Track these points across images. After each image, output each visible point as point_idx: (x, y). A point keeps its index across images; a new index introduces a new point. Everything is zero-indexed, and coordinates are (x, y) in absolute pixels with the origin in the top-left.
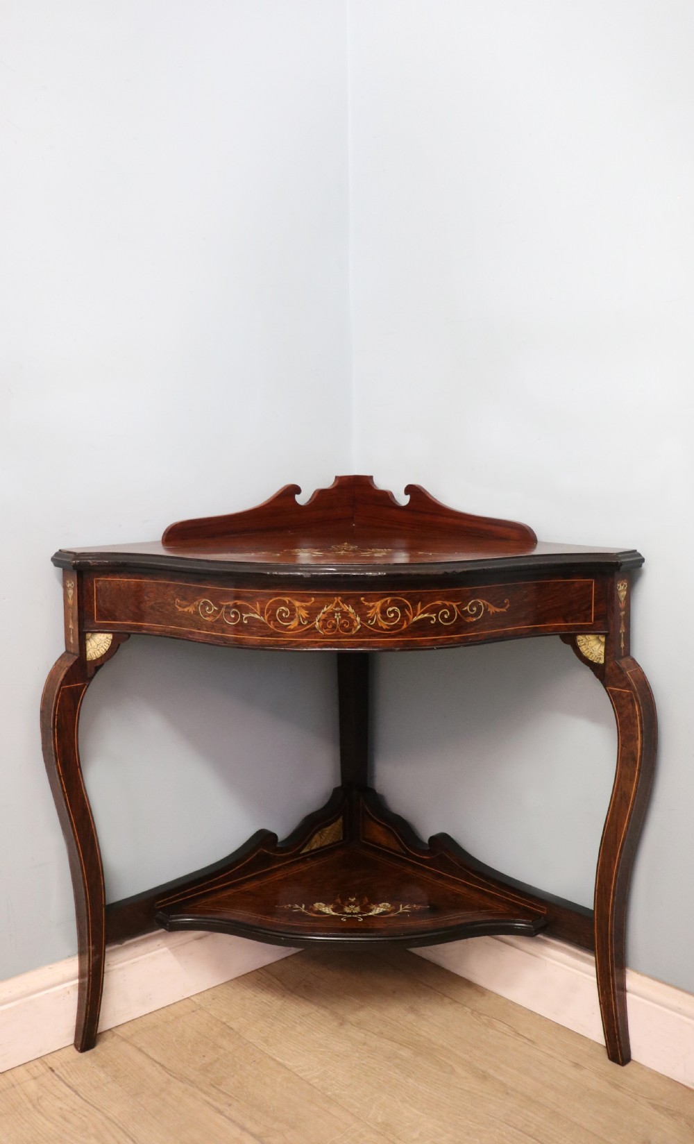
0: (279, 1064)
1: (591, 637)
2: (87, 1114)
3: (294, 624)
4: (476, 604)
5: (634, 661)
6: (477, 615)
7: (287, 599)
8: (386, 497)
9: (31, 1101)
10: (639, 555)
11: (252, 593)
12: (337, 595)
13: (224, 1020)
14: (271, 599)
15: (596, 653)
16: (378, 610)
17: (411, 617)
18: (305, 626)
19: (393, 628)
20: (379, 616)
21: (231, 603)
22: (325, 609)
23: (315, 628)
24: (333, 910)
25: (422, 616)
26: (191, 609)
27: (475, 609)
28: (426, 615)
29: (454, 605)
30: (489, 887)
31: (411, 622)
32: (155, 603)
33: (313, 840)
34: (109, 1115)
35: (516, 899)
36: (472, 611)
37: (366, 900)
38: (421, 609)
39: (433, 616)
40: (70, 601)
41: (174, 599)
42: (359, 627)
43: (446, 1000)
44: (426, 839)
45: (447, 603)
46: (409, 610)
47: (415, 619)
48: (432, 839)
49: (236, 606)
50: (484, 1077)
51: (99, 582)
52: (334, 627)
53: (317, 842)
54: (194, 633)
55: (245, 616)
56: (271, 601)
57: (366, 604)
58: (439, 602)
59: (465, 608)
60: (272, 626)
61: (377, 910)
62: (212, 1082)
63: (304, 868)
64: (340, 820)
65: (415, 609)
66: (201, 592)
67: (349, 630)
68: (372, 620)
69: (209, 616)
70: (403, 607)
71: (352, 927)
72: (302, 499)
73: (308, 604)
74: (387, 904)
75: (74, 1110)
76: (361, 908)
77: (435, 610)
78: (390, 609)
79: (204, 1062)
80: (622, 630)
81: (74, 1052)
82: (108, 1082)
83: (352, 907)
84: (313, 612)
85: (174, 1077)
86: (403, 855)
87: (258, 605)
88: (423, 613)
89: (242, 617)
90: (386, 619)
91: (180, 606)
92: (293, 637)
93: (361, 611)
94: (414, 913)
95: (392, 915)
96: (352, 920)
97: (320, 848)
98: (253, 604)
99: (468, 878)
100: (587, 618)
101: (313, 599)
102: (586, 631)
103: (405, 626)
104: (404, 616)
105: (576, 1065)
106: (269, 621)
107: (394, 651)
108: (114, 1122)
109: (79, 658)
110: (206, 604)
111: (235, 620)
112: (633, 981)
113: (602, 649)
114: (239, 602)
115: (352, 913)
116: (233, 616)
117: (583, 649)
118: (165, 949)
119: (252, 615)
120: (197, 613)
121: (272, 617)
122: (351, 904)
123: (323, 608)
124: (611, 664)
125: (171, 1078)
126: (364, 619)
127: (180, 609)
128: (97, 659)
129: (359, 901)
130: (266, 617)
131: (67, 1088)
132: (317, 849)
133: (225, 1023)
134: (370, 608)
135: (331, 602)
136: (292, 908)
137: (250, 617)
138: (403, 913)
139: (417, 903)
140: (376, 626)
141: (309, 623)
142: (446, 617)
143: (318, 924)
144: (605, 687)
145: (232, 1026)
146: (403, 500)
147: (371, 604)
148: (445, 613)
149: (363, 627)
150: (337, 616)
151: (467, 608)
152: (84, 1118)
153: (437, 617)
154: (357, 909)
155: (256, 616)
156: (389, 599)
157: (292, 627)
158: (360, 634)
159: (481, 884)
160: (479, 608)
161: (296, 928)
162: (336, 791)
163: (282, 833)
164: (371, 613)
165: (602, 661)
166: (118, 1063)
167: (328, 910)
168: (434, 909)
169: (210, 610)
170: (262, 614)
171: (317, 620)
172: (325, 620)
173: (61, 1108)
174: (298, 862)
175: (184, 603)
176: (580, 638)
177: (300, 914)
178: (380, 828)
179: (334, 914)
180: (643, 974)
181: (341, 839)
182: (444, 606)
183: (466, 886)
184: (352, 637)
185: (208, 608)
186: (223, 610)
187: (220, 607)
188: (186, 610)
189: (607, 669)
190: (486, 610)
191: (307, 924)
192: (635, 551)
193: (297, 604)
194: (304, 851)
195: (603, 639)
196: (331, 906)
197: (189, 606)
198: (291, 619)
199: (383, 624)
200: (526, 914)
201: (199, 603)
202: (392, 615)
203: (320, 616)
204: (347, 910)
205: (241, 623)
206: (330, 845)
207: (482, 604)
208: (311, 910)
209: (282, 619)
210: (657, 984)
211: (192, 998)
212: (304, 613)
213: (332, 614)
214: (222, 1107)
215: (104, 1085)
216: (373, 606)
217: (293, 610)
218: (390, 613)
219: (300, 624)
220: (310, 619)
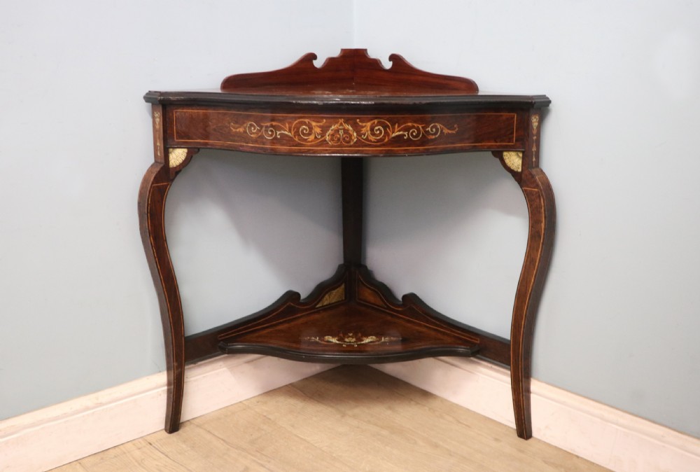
0: (301, 439)
1: (513, 153)
2: (174, 468)
3: (312, 137)
4: (435, 127)
5: (542, 171)
6: (436, 134)
7: (307, 121)
8: (376, 64)
9: (136, 461)
10: (548, 98)
11: (283, 117)
12: (341, 118)
13: (265, 414)
14: (296, 120)
15: (516, 165)
16: (369, 128)
17: (391, 133)
18: (319, 139)
19: (378, 141)
20: (369, 132)
21: (269, 124)
22: (333, 127)
23: (325, 140)
24: (338, 340)
25: (397, 134)
26: (241, 130)
27: (434, 130)
28: (401, 133)
29: (420, 127)
30: (442, 327)
31: (390, 137)
32: (217, 127)
33: (325, 299)
35: (458, 334)
36: (432, 131)
37: (360, 335)
38: (398, 127)
39: (406, 133)
40: (157, 127)
41: (229, 123)
42: (355, 140)
43: (412, 402)
44: (400, 297)
45: (416, 125)
46: (389, 129)
47: (394, 135)
48: (405, 297)
49: (272, 126)
50: (436, 446)
51: (179, 113)
52: (339, 140)
53: (327, 300)
54: (243, 146)
55: (278, 133)
56: (297, 122)
57: (360, 124)
58: (410, 124)
59: (427, 129)
60: (296, 139)
61: (367, 340)
62: (257, 449)
63: (317, 316)
64: (343, 286)
65: (394, 129)
66: (248, 117)
67: (349, 142)
68: (364, 135)
69: (254, 133)
70: (385, 127)
71: (350, 350)
72: (318, 63)
73: (321, 124)
74: (374, 337)
75: (166, 465)
76: (356, 339)
77: (407, 129)
78: (377, 128)
79: (252, 438)
80: (534, 149)
81: (165, 434)
82: (188, 450)
83: (350, 339)
84: (324, 130)
85: (232, 447)
86: (385, 308)
87: (287, 125)
88: (399, 131)
89: (276, 133)
90: (374, 134)
91: (233, 128)
92: (311, 146)
93: (357, 128)
94: (391, 342)
95: (377, 343)
96: (350, 346)
97: (330, 304)
98: (284, 124)
99: (427, 321)
100: (510, 140)
101: (325, 120)
102: (509, 149)
103: (386, 140)
104: (386, 133)
105: (496, 440)
106: (295, 136)
107: (379, 156)
109: (164, 166)
110: (251, 125)
111: (271, 135)
112: (535, 386)
113: (520, 162)
114: (274, 123)
115: (350, 342)
116: (270, 133)
117: (507, 161)
118: (225, 369)
119: (283, 132)
120: (245, 132)
121: (297, 133)
122: (350, 337)
123: (331, 127)
124: (526, 172)
125: (230, 447)
126: (359, 134)
127: (234, 130)
128: (177, 166)
129: (355, 335)
130: (293, 133)
131: (161, 454)
132: (326, 305)
133: (265, 416)
134: (363, 127)
135: (337, 123)
136: (310, 339)
138: (383, 342)
139: (394, 337)
140: (367, 139)
141: (322, 137)
142: (414, 134)
143: (326, 348)
144: (521, 187)
145: (270, 418)
146: (388, 65)
147: (364, 124)
148: (414, 131)
149: (358, 140)
150: (341, 132)
151: (429, 129)
153: (408, 134)
154: (354, 340)
155: (286, 133)
156: (376, 121)
157: (310, 140)
158: (357, 144)
159: (437, 325)
160: (437, 130)
161: (313, 350)
162: (340, 267)
163: (304, 295)
164: (364, 130)
165: (520, 170)
166: (194, 439)
167: (334, 340)
168: (405, 340)
169: (254, 129)
170: (290, 131)
171: (327, 135)
172: (333, 135)
173: (157, 465)
174: (314, 313)
175: (237, 126)
176: (505, 153)
177: (317, 343)
178: (370, 291)
179: (338, 342)
180: (542, 382)
181: (344, 298)
182: (413, 127)
183: (427, 327)
184: (351, 146)
186: (264, 129)
187: (261, 127)
188: (238, 130)
189: (523, 176)
190: (442, 131)
191: (321, 348)
192: (545, 96)
193: (314, 124)
194: (318, 306)
195: (521, 155)
196: (336, 338)
197: (240, 127)
198: (309, 134)
199: (372, 138)
200: (465, 342)
201: (247, 125)
202: (378, 132)
203: (330, 132)
204: (347, 340)
205: (275, 138)
206: (335, 303)
207: (439, 127)
208: (323, 340)
209: (304, 134)
210: (551, 388)
211: (244, 402)
212: (318, 130)
213: (337, 131)
214: (264, 463)
215: (185, 451)
216: (365, 126)
217: (311, 128)
218: (377, 130)
219: (316, 137)
220: (323, 134)
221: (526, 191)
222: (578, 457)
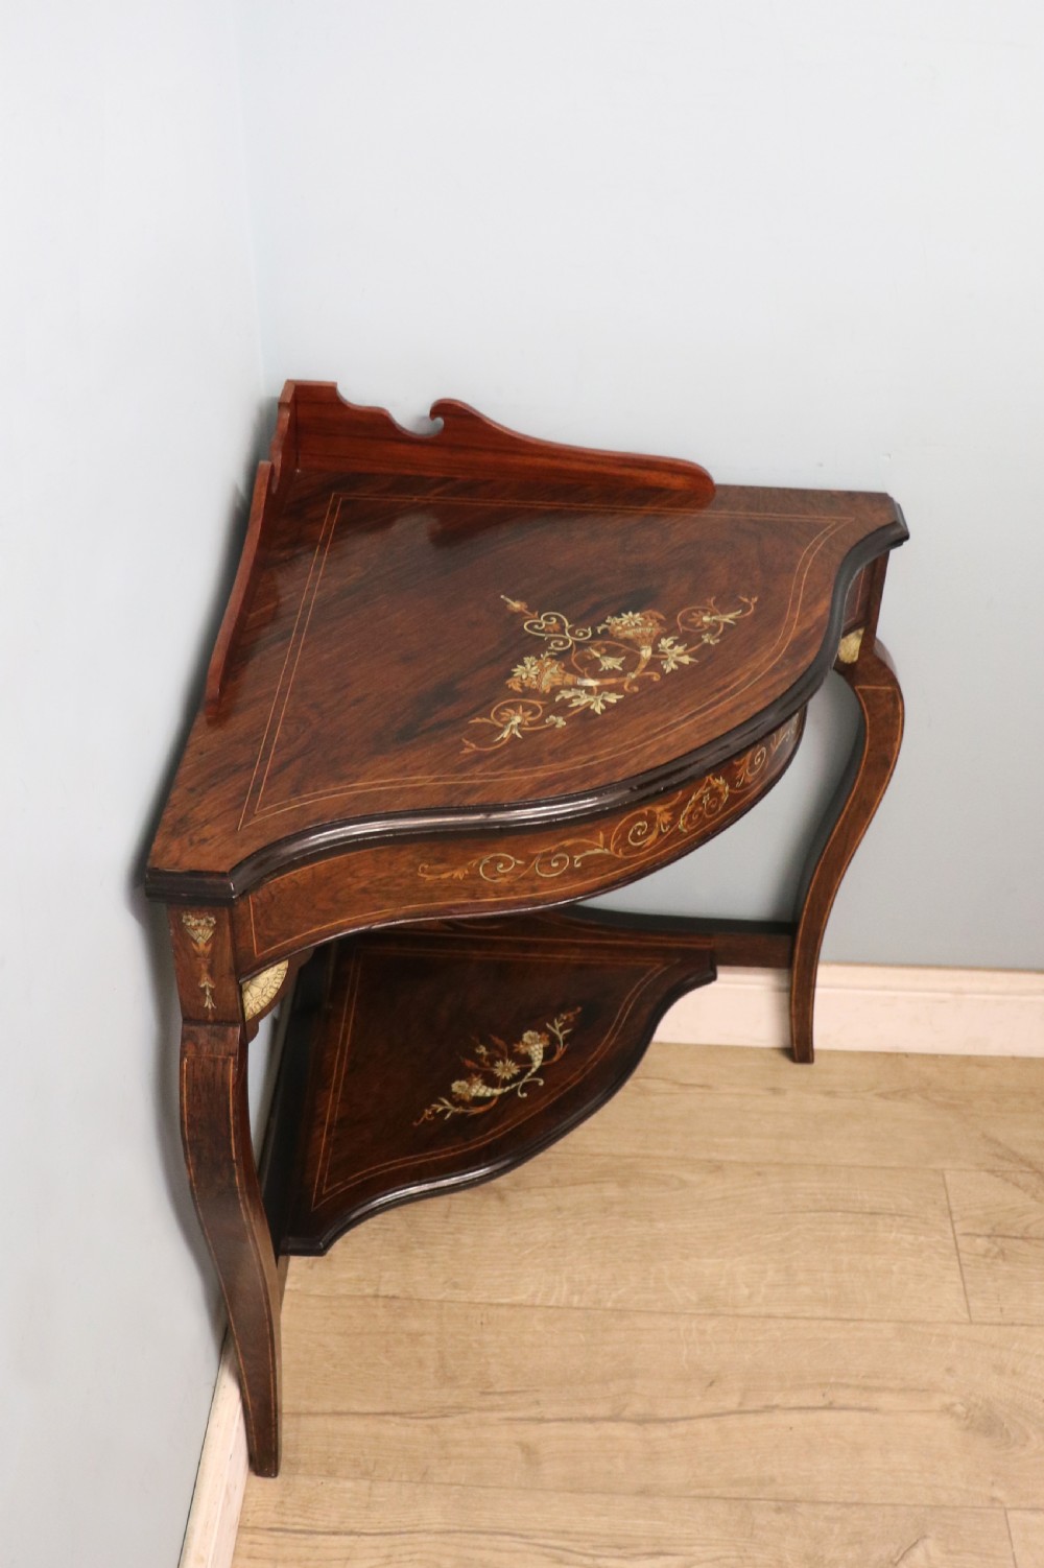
0: (512, 1306)
1: (852, 635)
2: (409, 1548)
3: (652, 837)
7: (646, 810)
12: (707, 773)
13: (369, 1291)
14: (621, 820)
15: (853, 653)
16: (748, 763)
18: (667, 833)
19: (757, 776)
20: (748, 770)
21: (553, 848)
23: (678, 830)
24: (489, 1085)
25: (781, 741)
26: (459, 874)
32: (372, 883)
34: (436, 1527)
37: (504, 1043)
40: (201, 947)
41: (416, 866)
42: (726, 800)
46: (773, 742)
47: (776, 748)
49: (563, 849)
52: (700, 816)
55: (577, 857)
56: (623, 822)
57: (737, 764)
60: (620, 855)
61: (535, 1053)
62: (480, 1389)
67: (715, 810)
68: (740, 780)
70: (769, 743)
73: (674, 803)
74: (534, 1034)
75: (389, 1556)
76: (513, 1059)
79: (432, 1370)
82: (370, 1489)
83: (497, 1063)
84: (676, 812)
85: (431, 1417)
87: (601, 835)
89: (572, 860)
90: (753, 769)
91: (429, 874)
92: (649, 855)
93: (730, 777)
94: (575, 1031)
95: (559, 1049)
98: (594, 839)
100: (852, 615)
101: (680, 794)
102: (848, 631)
104: (769, 751)
106: (618, 850)
108: (455, 1532)
110: (496, 861)
111: (559, 868)
113: (858, 644)
114: (568, 843)
115: (516, 1077)
116: (555, 864)
117: (842, 653)
119: (589, 852)
120: (475, 876)
121: (623, 843)
122: (490, 1059)
123: (691, 798)
124: (862, 656)
125: (430, 1422)
126: (732, 785)
127: (429, 878)
128: (257, 1010)
130: (612, 846)
131: (333, 1537)
133: (376, 1296)
134: (739, 767)
135: (701, 786)
136: (438, 1114)
137: (587, 856)
138: (567, 1037)
139: (562, 1010)
140: (743, 786)
141: (672, 826)
145: (391, 1293)
147: (741, 762)
149: (730, 796)
150: (706, 799)
152: (417, 1556)
154: (512, 1065)
155: (598, 851)
157: (647, 844)
158: (727, 805)
164: (740, 772)
165: (855, 659)
166: (341, 1453)
167: (483, 1090)
169: (507, 867)
170: (607, 845)
171: (682, 818)
172: (691, 814)
175: (441, 867)
179: (498, 1091)
184: (718, 815)
185: (501, 866)
186: (538, 860)
187: (530, 858)
188: (445, 876)
189: (859, 666)
193: (660, 809)
195: (862, 632)
196: (480, 1080)
197: (453, 869)
198: (648, 834)
199: (750, 777)
201: (481, 861)
202: (759, 761)
203: (687, 810)
204: (501, 1073)
205: (570, 870)
208: (465, 1103)
212: (666, 818)
213: (700, 800)
214: (534, 1412)
215: (370, 1495)
216: (744, 763)
217: (653, 820)
218: (758, 758)
219: (660, 834)
220: (672, 823)
221: (860, 690)
222: (906, 1055)
